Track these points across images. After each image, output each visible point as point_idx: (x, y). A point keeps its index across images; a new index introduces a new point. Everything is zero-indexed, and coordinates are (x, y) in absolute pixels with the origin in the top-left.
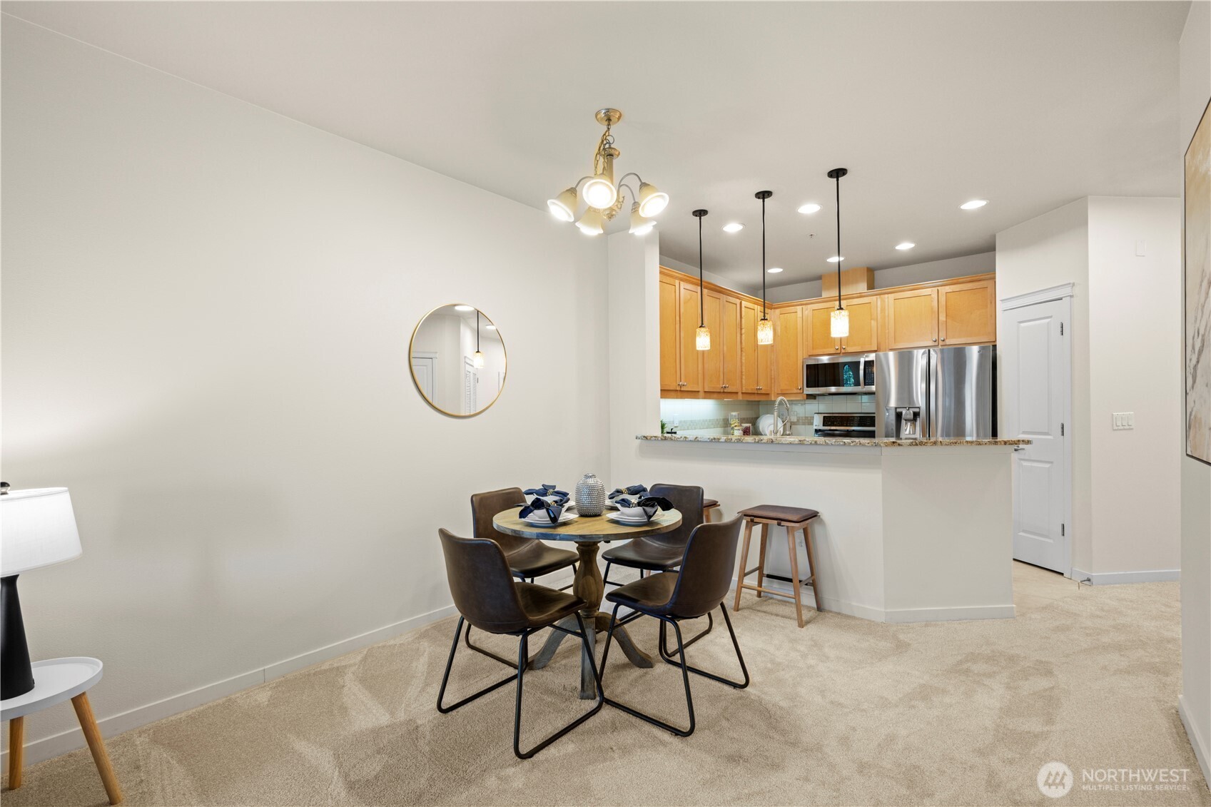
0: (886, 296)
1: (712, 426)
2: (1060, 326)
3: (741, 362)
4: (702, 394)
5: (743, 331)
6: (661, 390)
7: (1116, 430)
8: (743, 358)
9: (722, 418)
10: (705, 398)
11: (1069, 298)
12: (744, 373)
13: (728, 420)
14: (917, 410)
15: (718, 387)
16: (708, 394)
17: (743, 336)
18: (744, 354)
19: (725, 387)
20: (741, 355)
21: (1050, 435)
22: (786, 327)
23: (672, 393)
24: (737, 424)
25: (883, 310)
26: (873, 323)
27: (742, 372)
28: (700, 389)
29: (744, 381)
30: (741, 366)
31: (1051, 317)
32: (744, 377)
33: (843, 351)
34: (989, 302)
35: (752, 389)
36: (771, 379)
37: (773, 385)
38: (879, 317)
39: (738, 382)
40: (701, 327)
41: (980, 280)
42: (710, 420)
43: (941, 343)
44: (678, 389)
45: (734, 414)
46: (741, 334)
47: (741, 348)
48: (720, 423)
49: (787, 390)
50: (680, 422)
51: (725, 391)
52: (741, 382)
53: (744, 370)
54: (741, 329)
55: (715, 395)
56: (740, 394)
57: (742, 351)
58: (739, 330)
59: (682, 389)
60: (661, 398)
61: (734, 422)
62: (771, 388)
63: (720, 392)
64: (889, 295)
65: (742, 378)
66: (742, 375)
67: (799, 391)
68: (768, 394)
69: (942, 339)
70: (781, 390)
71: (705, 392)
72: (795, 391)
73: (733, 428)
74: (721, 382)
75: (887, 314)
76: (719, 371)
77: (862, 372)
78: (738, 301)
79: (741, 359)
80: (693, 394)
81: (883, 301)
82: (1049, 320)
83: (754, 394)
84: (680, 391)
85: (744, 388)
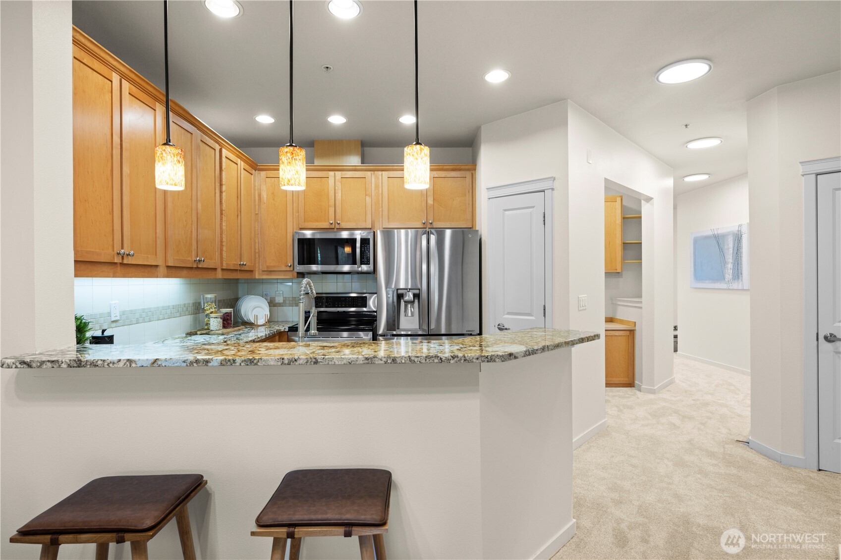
0: (380, 173)
1: (178, 314)
2: (542, 216)
3: (221, 228)
4: (163, 270)
5: (224, 188)
6: (75, 261)
7: (581, 310)
8: (224, 224)
9: (191, 302)
10: (167, 276)
11: (551, 190)
12: (224, 244)
13: (200, 304)
14: (417, 292)
15: (190, 259)
16: (173, 271)
17: (224, 194)
18: (224, 218)
19: (199, 261)
20: (221, 219)
21: (533, 316)
22: (273, 193)
23: (105, 268)
24: (213, 310)
25: (377, 187)
26: (368, 199)
27: (221, 242)
28: (159, 261)
29: (224, 254)
30: (221, 234)
31: (533, 207)
32: (224, 249)
33: (337, 226)
34: (467, 191)
35: (234, 265)
36: (255, 253)
37: (257, 261)
38: (373, 194)
39: (217, 254)
40: (164, 144)
41: (460, 170)
42: (174, 307)
43: (429, 226)
44: (117, 260)
45: (209, 296)
46: (221, 192)
47: (221, 210)
48: (190, 309)
49: (274, 266)
50: (123, 313)
51: (200, 266)
52: (221, 254)
53: (224, 239)
54: (221, 185)
55: (185, 272)
56: (219, 271)
57: (221, 214)
58: (218, 185)
59: (125, 262)
60: (76, 276)
61: (210, 308)
62: (255, 264)
63: (191, 268)
64: (383, 172)
65: (221, 250)
66: (222, 245)
67: (288, 269)
68: (252, 271)
69: (430, 222)
70: (268, 267)
71: (168, 267)
72: (284, 268)
73: (207, 315)
74: (194, 253)
75: (380, 192)
76: (191, 238)
77: (358, 251)
78: (217, 147)
79: (221, 224)
80: (147, 270)
81: (377, 178)
82: (531, 210)
83: (237, 270)
84: (122, 264)
85: (224, 265)
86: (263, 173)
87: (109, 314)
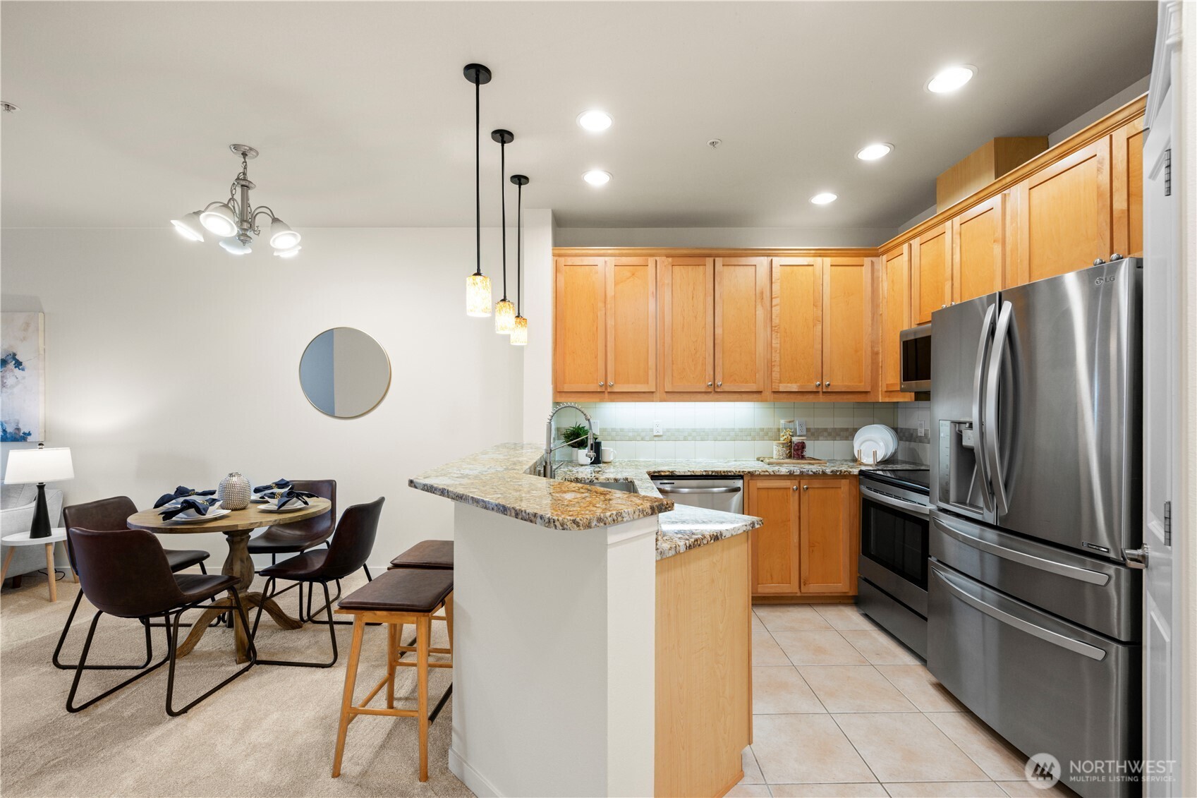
0: (1019, 185)
3: (771, 347)
4: (659, 395)
5: (776, 301)
8: (776, 341)
16: (676, 396)
17: (776, 308)
18: (776, 335)
20: (771, 337)
23: (591, 396)
25: (1014, 217)
26: (997, 248)
27: (770, 361)
28: (654, 389)
30: (770, 353)
32: (776, 369)
37: (876, 381)
38: (1008, 234)
46: (771, 307)
47: (770, 327)
51: (721, 390)
54: (771, 299)
56: (767, 393)
58: (762, 301)
59: (611, 391)
64: (1023, 181)
71: (667, 392)
74: (709, 379)
75: (1019, 225)
76: (704, 363)
79: (771, 342)
80: (640, 396)
81: (1014, 198)
84: (608, 393)
86: (884, 258)
87: (652, 430)
